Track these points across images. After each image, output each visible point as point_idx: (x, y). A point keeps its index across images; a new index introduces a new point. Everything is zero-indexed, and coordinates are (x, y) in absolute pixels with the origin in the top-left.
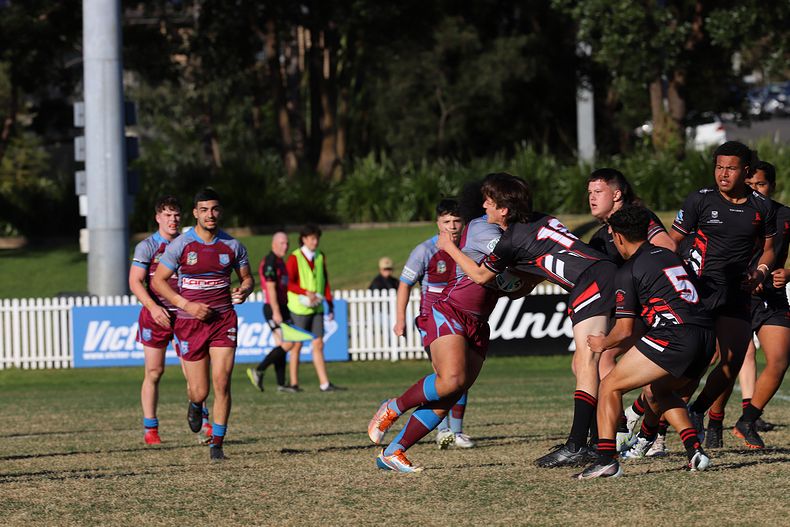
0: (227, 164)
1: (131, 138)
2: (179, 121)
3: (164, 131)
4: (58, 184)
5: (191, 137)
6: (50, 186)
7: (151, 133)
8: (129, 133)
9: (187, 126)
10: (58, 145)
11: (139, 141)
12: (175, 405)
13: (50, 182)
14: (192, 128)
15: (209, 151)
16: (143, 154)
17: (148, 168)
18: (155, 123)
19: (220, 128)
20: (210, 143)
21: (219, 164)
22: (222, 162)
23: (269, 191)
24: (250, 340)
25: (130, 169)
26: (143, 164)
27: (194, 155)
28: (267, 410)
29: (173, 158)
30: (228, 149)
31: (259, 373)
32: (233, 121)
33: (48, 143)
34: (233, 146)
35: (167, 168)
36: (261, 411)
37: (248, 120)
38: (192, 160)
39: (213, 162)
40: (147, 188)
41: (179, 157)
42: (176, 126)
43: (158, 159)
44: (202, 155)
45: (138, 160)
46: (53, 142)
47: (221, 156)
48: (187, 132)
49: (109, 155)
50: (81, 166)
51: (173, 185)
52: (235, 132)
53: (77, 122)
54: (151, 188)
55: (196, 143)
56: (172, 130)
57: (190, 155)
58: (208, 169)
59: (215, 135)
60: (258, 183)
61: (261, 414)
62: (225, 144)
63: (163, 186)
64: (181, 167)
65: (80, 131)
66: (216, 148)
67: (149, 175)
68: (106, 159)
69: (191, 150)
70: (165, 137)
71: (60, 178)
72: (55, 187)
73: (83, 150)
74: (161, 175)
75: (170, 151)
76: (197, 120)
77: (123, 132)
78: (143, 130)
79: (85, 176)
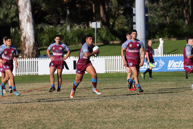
0: (170, 23)
1: (147, 16)
2: (159, 12)
3: (155, 15)
4: (129, 28)
5: (162, 16)
6: (127, 28)
7: (152, 15)
8: (146, 15)
9: (161, 13)
10: (129, 18)
11: (149, 17)
12: (157, 82)
13: (127, 27)
14: (162, 14)
15: (166, 19)
16: (150, 20)
17: (151, 24)
18: (153, 12)
19: (169, 14)
20: (166, 17)
21: (168, 23)
22: (169, 22)
23: (181, 29)
24: (176, 66)
25: (146, 24)
26: (150, 23)
27: (162, 20)
28: (180, 83)
29: (157, 21)
30: (171, 19)
31: (144, 75)
32: (172, 12)
33: (126, 18)
34: (172, 18)
35: (156, 24)
36: (178, 83)
37: (176, 12)
38: (162, 22)
39: (167, 22)
40: (151, 29)
41: (159, 21)
42: (158, 13)
43: (153, 21)
44: (164, 20)
45: (149, 22)
46: (128, 18)
47: (169, 21)
48: (161, 15)
49: (141, 21)
50: (135, 23)
51: (157, 28)
52: (172, 15)
53: (134, 13)
54: (152, 28)
55: (163, 18)
56: (157, 14)
57: (161, 20)
58: (166, 24)
59: (167, 15)
60: (178, 27)
61: (178, 84)
62: (170, 18)
63: (154, 28)
64: (159, 24)
65: (134, 15)
66: (168, 19)
67: (151, 25)
68: (141, 22)
69: (162, 19)
70: (155, 16)
71: (130, 26)
72: (128, 28)
73: (135, 19)
74: (154, 25)
75: (156, 20)
76: (163, 12)
77: (145, 15)
78: (150, 14)
79: (136, 26)
